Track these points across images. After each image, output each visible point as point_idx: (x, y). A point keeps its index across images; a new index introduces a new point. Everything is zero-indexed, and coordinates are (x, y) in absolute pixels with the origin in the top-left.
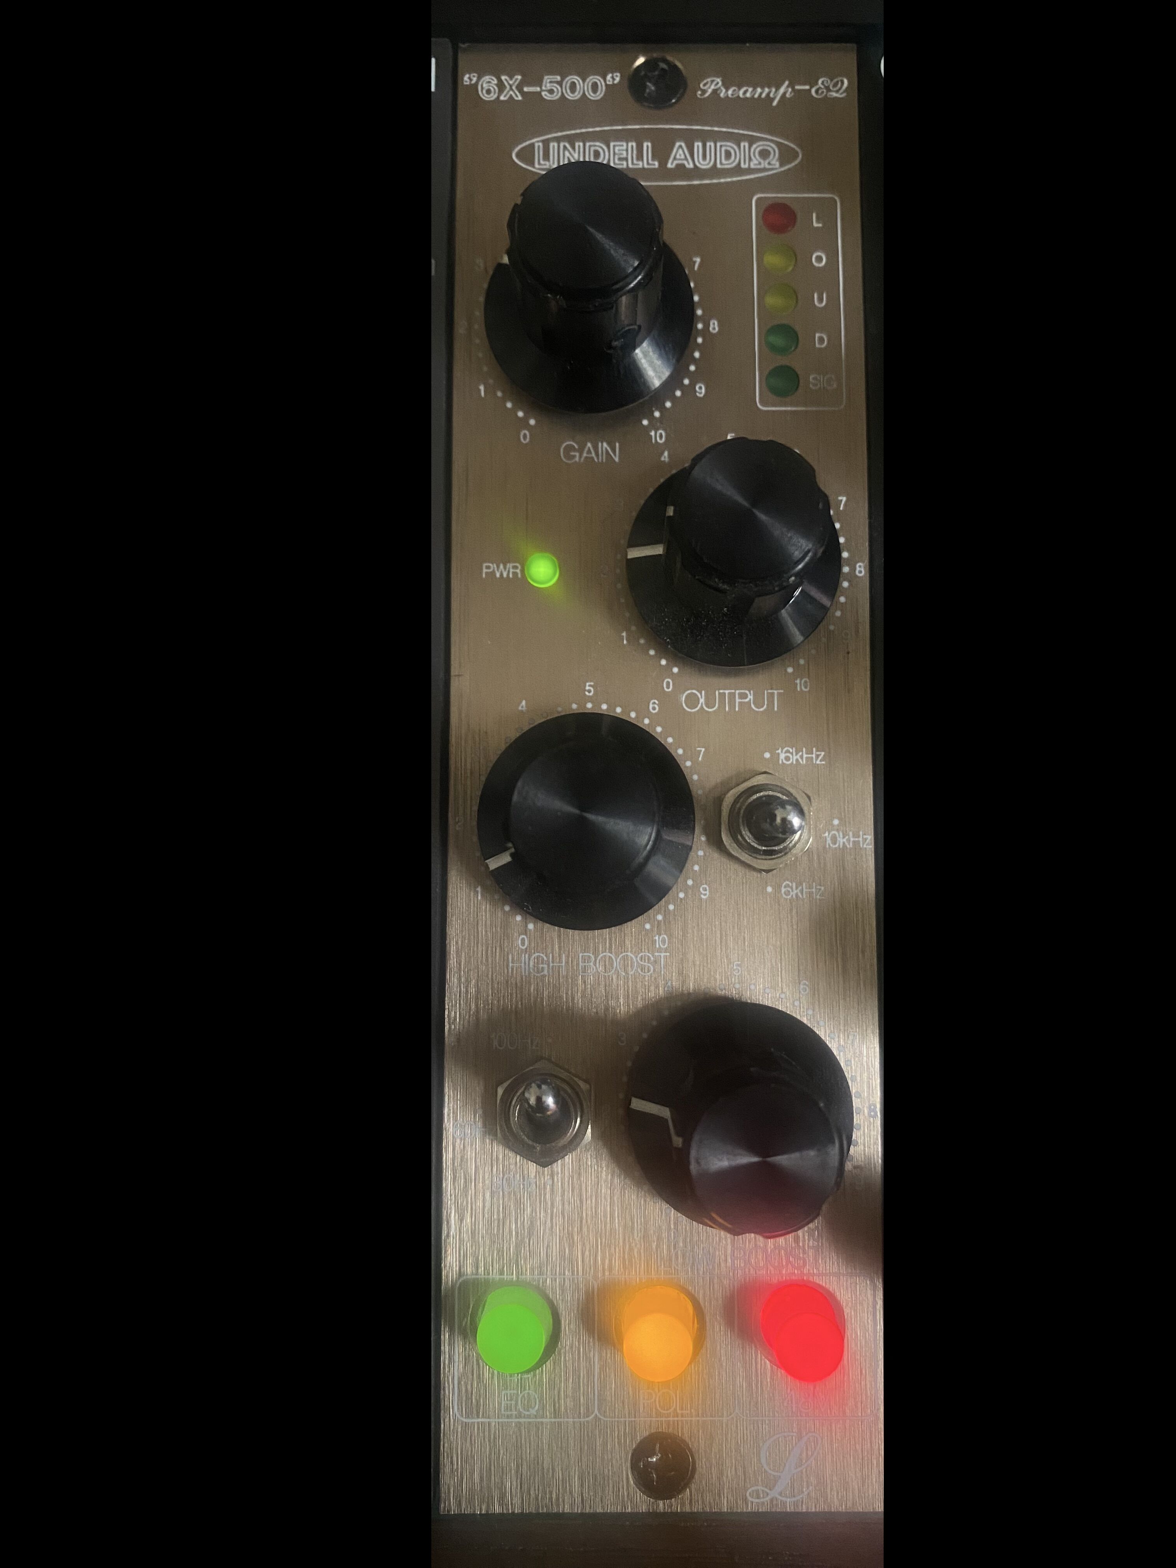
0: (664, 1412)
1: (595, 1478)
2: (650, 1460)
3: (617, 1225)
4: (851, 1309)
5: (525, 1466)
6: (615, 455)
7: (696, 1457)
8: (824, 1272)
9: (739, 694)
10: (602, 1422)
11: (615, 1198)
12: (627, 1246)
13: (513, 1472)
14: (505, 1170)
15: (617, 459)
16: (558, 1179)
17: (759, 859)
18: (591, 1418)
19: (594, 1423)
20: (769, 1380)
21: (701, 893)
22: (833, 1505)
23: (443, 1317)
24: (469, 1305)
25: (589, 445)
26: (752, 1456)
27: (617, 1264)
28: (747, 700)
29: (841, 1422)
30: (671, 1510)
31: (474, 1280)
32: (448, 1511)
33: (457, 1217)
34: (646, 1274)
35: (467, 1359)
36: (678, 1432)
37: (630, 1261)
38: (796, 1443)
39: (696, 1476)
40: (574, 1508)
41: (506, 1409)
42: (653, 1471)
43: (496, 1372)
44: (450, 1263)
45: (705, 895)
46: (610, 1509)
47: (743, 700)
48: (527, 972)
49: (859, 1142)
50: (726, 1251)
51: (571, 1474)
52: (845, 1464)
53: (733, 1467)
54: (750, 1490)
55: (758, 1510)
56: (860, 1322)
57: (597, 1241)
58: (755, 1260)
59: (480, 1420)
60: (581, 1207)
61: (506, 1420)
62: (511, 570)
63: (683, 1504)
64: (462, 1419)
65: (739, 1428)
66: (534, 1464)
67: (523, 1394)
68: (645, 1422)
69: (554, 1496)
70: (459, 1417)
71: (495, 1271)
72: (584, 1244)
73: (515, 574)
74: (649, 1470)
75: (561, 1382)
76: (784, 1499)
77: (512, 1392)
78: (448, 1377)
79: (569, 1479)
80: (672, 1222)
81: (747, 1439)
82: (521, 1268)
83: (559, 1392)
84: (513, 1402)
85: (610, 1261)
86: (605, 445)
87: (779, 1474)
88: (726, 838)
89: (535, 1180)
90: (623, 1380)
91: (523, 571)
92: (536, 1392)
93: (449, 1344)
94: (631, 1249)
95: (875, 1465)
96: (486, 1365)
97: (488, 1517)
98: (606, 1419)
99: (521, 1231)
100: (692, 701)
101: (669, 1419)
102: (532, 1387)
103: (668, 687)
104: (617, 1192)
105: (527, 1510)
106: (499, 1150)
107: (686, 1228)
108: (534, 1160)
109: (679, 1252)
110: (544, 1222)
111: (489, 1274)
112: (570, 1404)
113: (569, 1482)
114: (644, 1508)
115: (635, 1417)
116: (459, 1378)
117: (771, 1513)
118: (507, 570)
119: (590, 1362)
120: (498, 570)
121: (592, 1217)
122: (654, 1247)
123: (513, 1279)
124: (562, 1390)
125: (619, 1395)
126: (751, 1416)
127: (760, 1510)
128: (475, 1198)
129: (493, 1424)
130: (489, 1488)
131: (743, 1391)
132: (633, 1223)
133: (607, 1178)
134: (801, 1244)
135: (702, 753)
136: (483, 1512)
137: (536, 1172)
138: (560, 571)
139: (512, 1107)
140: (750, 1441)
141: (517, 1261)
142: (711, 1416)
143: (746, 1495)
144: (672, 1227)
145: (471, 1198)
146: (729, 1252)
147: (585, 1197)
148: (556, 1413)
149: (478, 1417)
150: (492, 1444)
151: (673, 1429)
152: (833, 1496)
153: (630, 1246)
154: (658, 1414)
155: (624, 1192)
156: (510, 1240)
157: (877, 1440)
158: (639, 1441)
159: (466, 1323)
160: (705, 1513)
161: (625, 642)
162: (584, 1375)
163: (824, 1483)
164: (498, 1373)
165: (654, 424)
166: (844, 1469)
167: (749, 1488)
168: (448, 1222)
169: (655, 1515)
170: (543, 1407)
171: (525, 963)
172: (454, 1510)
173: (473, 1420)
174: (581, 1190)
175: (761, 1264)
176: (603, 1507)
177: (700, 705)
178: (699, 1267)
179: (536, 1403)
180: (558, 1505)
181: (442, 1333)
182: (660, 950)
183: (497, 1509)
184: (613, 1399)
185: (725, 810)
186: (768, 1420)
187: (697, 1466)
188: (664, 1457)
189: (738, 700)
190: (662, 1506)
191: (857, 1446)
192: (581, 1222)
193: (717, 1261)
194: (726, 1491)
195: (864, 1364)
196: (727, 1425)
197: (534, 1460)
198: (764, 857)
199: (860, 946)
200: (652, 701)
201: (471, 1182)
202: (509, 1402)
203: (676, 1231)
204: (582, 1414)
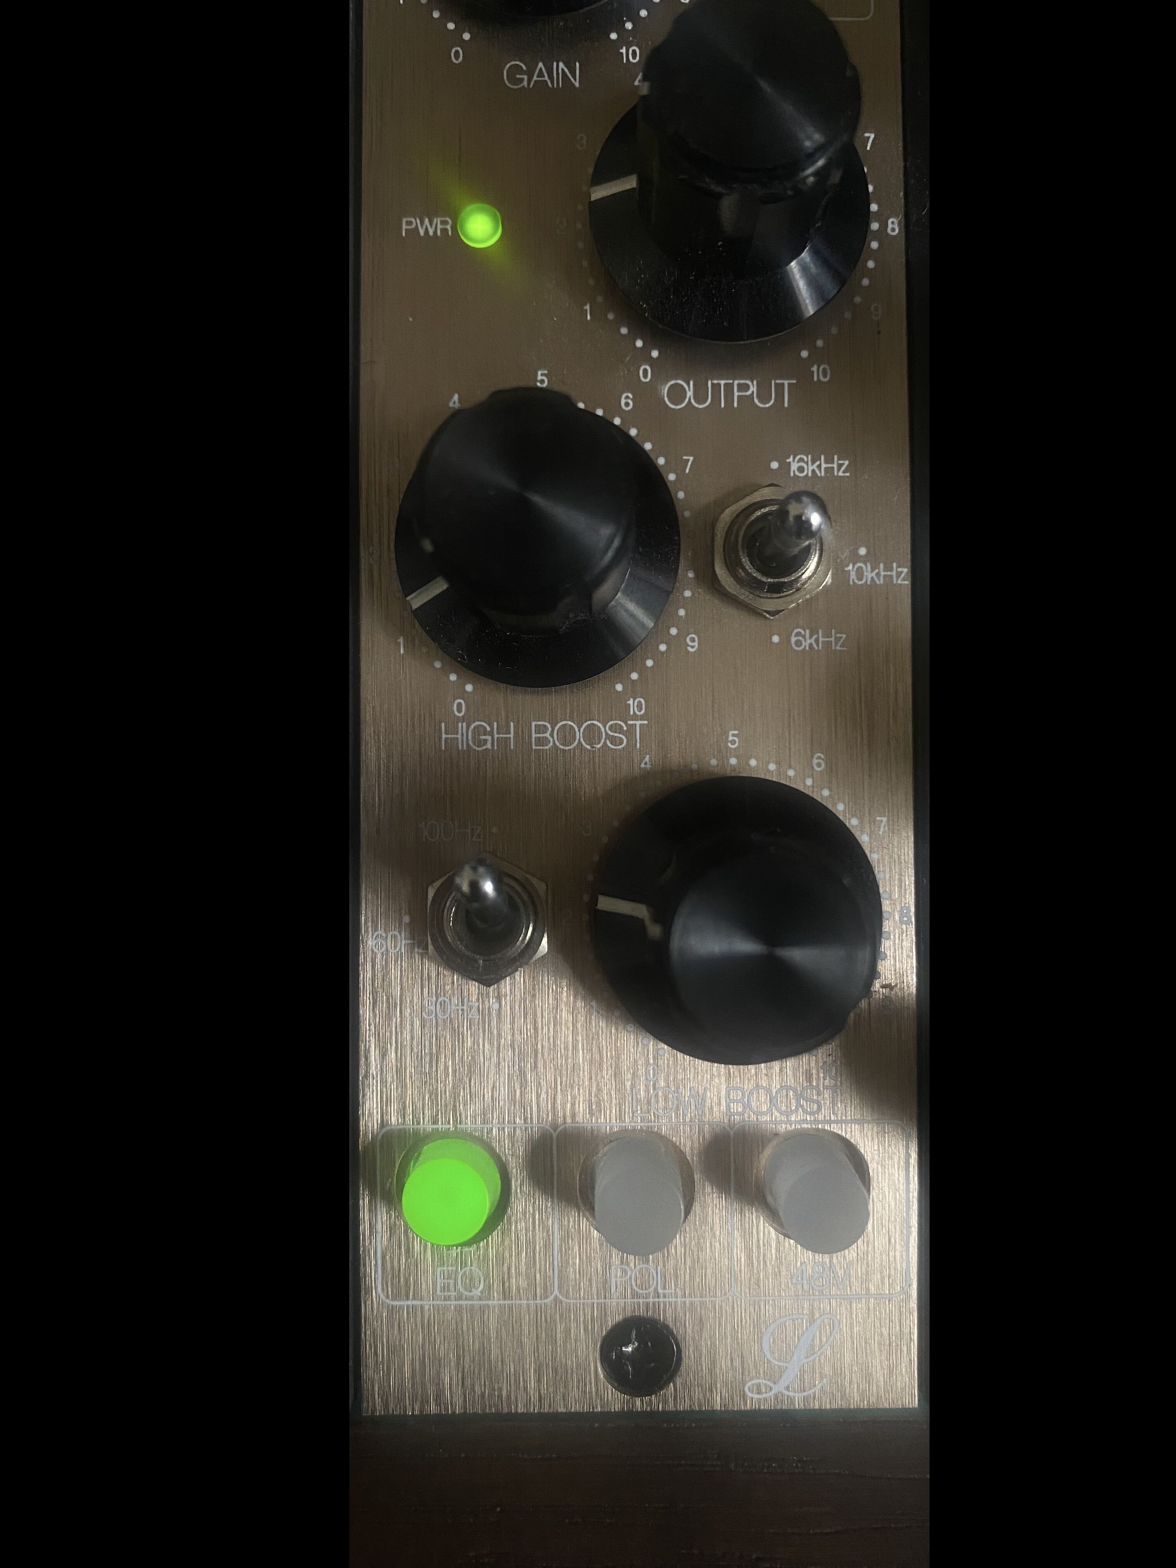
0: (641, 1292)
1: (555, 1371)
2: (624, 1349)
3: (581, 1060)
4: (878, 1164)
5: (467, 1359)
6: (575, 80)
7: (682, 1346)
8: (844, 1118)
9: (739, 385)
10: (564, 1304)
11: (579, 1026)
12: (594, 1085)
13: (453, 1364)
14: (439, 991)
15: (577, 84)
16: (506, 1003)
17: (763, 597)
18: (549, 1300)
19: (553, 1306)
20: (773, 1251)
21: (688, 645)
22: (852, 1402)
23: (361, 1176)
24: (394, 1162)
25: (541, 65)
26: (752, 1343)
27: (581, 1109)
28: (749, 393)
29: (863, 1300)
30: (651, 1408)
31: (400, 1130)
32: (373, 1412)
33: (377, 1052)
34: (618, 1121)
35: (392, 1229)
36: (659, 1315)
37: (598, 1104)
38: (807, 1329)
39: (682, 1368)
40: (530, 1408)
41: (443, 1289)
42: (628, 1363)
43: (429, 1244)
44: (370, 1110)
45: (693, 647)
46: (575, 1408)
47: (743, 394)
48: (465, 746)
49: (888, 954)
50: (719, 1092)
51: (525, 1366)
52: (868, 1351)
53: (729, 1357)
54: (750, 1384)
55: (759, 1406)
56: (889, 1180)
57: (556, 1080)
58: (756, 1103)
59: (409, 1303)
60: (536, 1038)
61: (443, 1303)
62: (439, 227)
63: (665, 1402)
64: (387, 1301)
65: (736, 1310)
66: (479, 1354)
67: (463, 1271)
68: (618, 1304)
69: (504, 1393)
70: (384, 1298)
71: (426, 1119)
72: (540, 1083)
73: (444, 231)
74: (623, 1361)
75: (511, 1256)
76: (791, 1394)
77: (450, 1268)
78: (369, 1251)
79: (523, 1372)
80: (651, 1056)
81: (746, 1323)
82: (460, 1115)
83: (509, 1269)
84: (452, 1282)
85: (573, 1105)
86: (561, 65)
87: (785, 1365)
88: (720, 571)
89: (477, 1004)
90: (590, 1254)
91: (454, 228)
92: (480, 1269)
93: (370, 1211)
94: (599, 1090)
95: (905, 1352)
96: (417, 1236)
97: (424, 1419)
98: (568, 1301)
99: (459, 1068)
100: (677, 394)
101: (648, 1300)
102: (475, 1263)
103: (645, 376)
104: (581, 1019)
105: (470, 1410)
106: (431, 968)
107: (668, 1063)
108: (475, 977)
109: (660, 1093)
110: (488, 1057)
111: (419, 1123)
112: (523, 1284)
113: (523, 1375)
114: (616, 1407)
115: (605, 1298)
116: (383, 1252)
117: (776, 1411)
118: (434, 226)
119: (548, 1232)
120: (422, 227)
121: (549, 1049)
122: (628, 1087)
123: (449, 1129)
124: (513, 1266)
125: (585, 1272)
126: (751, 1295)
127: (762, 1407)
128: (401, 1027)
129: (427, 1308)
130: (423, 1384)
131: (741, 1266)
132: (601, 1058)
133: (568, 1000)
134: (814, 1084)
135: (690, 464)
136: (416, 1412)
137: (478, 994)
138: (503, 228)
139: (446, 911)
140: (750, 1326)
141: (455, 1106)
142: (701, 1297)
143: (744, 1390)
144: (651, 1061)
145: (396, 1028)
146: (723, 1093)
147: (540, 1024)
148: (506, 1294)
149: (408, 1299)
150: (426, 1332)
151: (654, 1311)
152: (853, 1390)
153: (598, 1085)
154: (635, 1295)
155: (590, 1019)
156: (446, 1081)
157: (908, 1322)
158: (610, 1327)
159: (391, 1183)
160: (692, 1412)
161: (589, 317)
162: (540, 1248)
163: (841, 1375)
164: (432, 1245)
165: (624, 40)
166: (866, 1356)
167: (748, 1382)
168: (366, 1058)
169: (630, 1414)
170: (489, 1288)
171: (462, 735)
172: (379, 1411)
173: (402, 1303)
174: (535, 1015)
175: (764, 1108)
176: (565, 1406)
177: (687, 400)
178: (686, 1112)
179: (480, 1282)
180: (509, 1406)
181: (361, 1196)
182: (635, 717)
183: (433, 1409)
184: (578, 1276)
185: (719, 535)
186: (772, 1300)
187: (683, 1355)
188: (642, 1346)
189: (736, 394)
190: (638, 1404)
191: (883, 1329)
192: (536, 1056)
193: (708, 1104)
194: (719, 1386)
195: (894, 1230)
196: (721, 1307)
197: (479, 1351)
198: (769, 595)
199: (891, 709)
200: (624, 396)
201: (396, 1007)
202: (446, 1281)
203: (656, 1067)
204: (538, 1295)
